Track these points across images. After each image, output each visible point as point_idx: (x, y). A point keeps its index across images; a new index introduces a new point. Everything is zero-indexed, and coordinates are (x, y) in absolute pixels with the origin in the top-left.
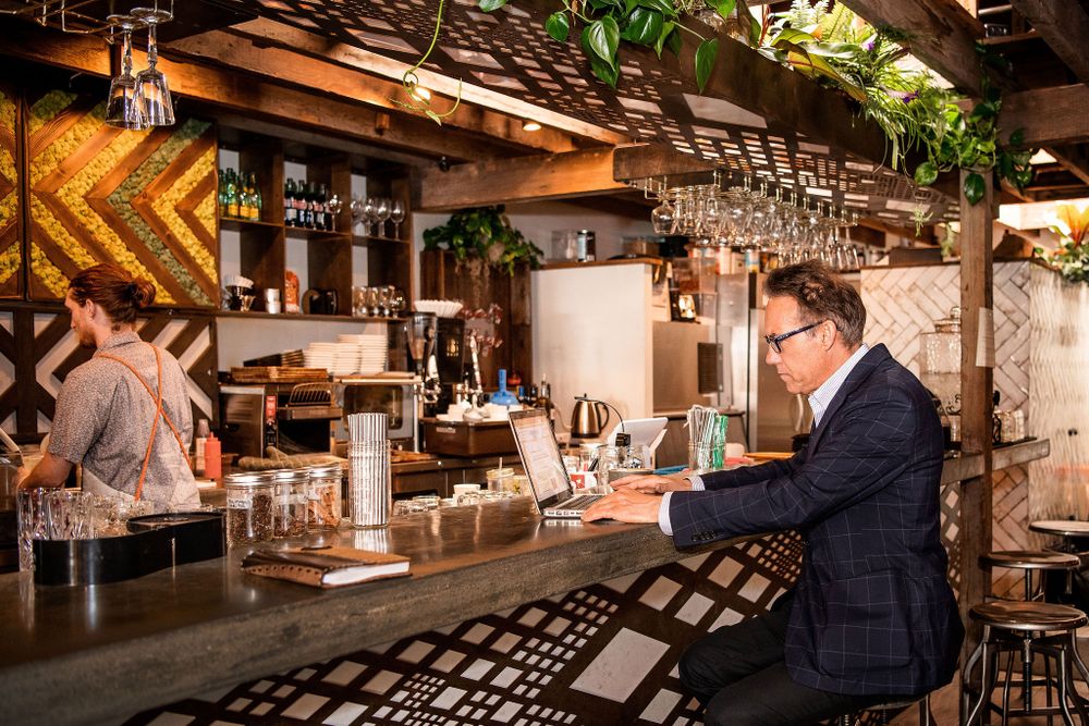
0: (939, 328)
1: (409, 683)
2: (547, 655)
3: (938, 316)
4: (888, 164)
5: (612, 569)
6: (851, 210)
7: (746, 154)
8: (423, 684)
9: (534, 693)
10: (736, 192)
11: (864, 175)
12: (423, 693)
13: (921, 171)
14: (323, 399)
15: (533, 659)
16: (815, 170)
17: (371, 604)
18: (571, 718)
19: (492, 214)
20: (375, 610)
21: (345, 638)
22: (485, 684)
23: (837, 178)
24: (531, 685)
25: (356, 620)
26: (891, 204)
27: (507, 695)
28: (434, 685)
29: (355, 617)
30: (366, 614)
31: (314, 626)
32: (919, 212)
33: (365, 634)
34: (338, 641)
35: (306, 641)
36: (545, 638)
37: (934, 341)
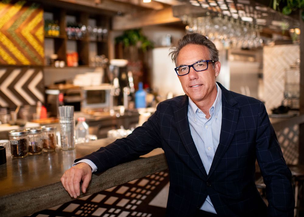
0: (292, 68)
1: (82, 208)
2: (140, 193)
3: (292, 63)
4: (272, 7)
5: (155, 169)
6: (259, 26)
7: (218, 5)
8: (88, 207)
9: (134, 207)
10: (216, 20)
11: (263, 12)
12: (89, 211)
13: (285, 10)
14: (78, 94)
15: (134, 195)
16: (244, 10)
17: (41, 193)
18: (150, 215)
19: (137, 31)
20: (44, 195)
21: (29, 208)
22: (114, 206)
23: (253, 13)
24: (133, 205)
25: (34, 201)
26: (275, 23)
27: (123, 209)
28: (93, 207)
29: (34, 199)
30: (39, 197)
31: (13, 205)
32: (284, 25)
33: (39, 206)
34: (25, 210)
35: (9, 211)
36: (139, 187)
37: (290, 72)
